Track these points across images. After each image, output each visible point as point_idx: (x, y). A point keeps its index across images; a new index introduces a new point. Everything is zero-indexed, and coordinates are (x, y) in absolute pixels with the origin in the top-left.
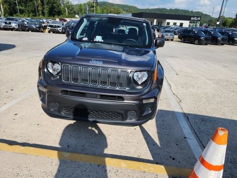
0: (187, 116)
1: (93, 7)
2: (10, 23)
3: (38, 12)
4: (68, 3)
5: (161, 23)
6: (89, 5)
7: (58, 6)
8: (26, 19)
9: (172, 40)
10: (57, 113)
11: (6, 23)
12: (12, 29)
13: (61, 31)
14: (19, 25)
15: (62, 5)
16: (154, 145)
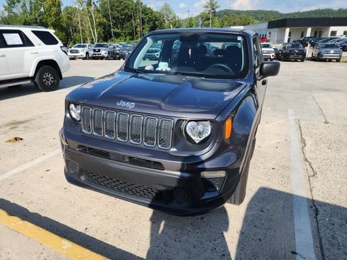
0: (315, 207)
1: (208, 19)
2: (99, 51)
3: (136, 34)
4: (174, 18)
5: (321, 32)
6: (203, 18)
7: (161, 24)
8: (120, 44)
9: (338, 61)
10: (76, 177)
11: (94, 51)
12: (102, 58)
13: (158, 57)
14: (109, 53)
15: (166, 22)
16: (224, 255)
